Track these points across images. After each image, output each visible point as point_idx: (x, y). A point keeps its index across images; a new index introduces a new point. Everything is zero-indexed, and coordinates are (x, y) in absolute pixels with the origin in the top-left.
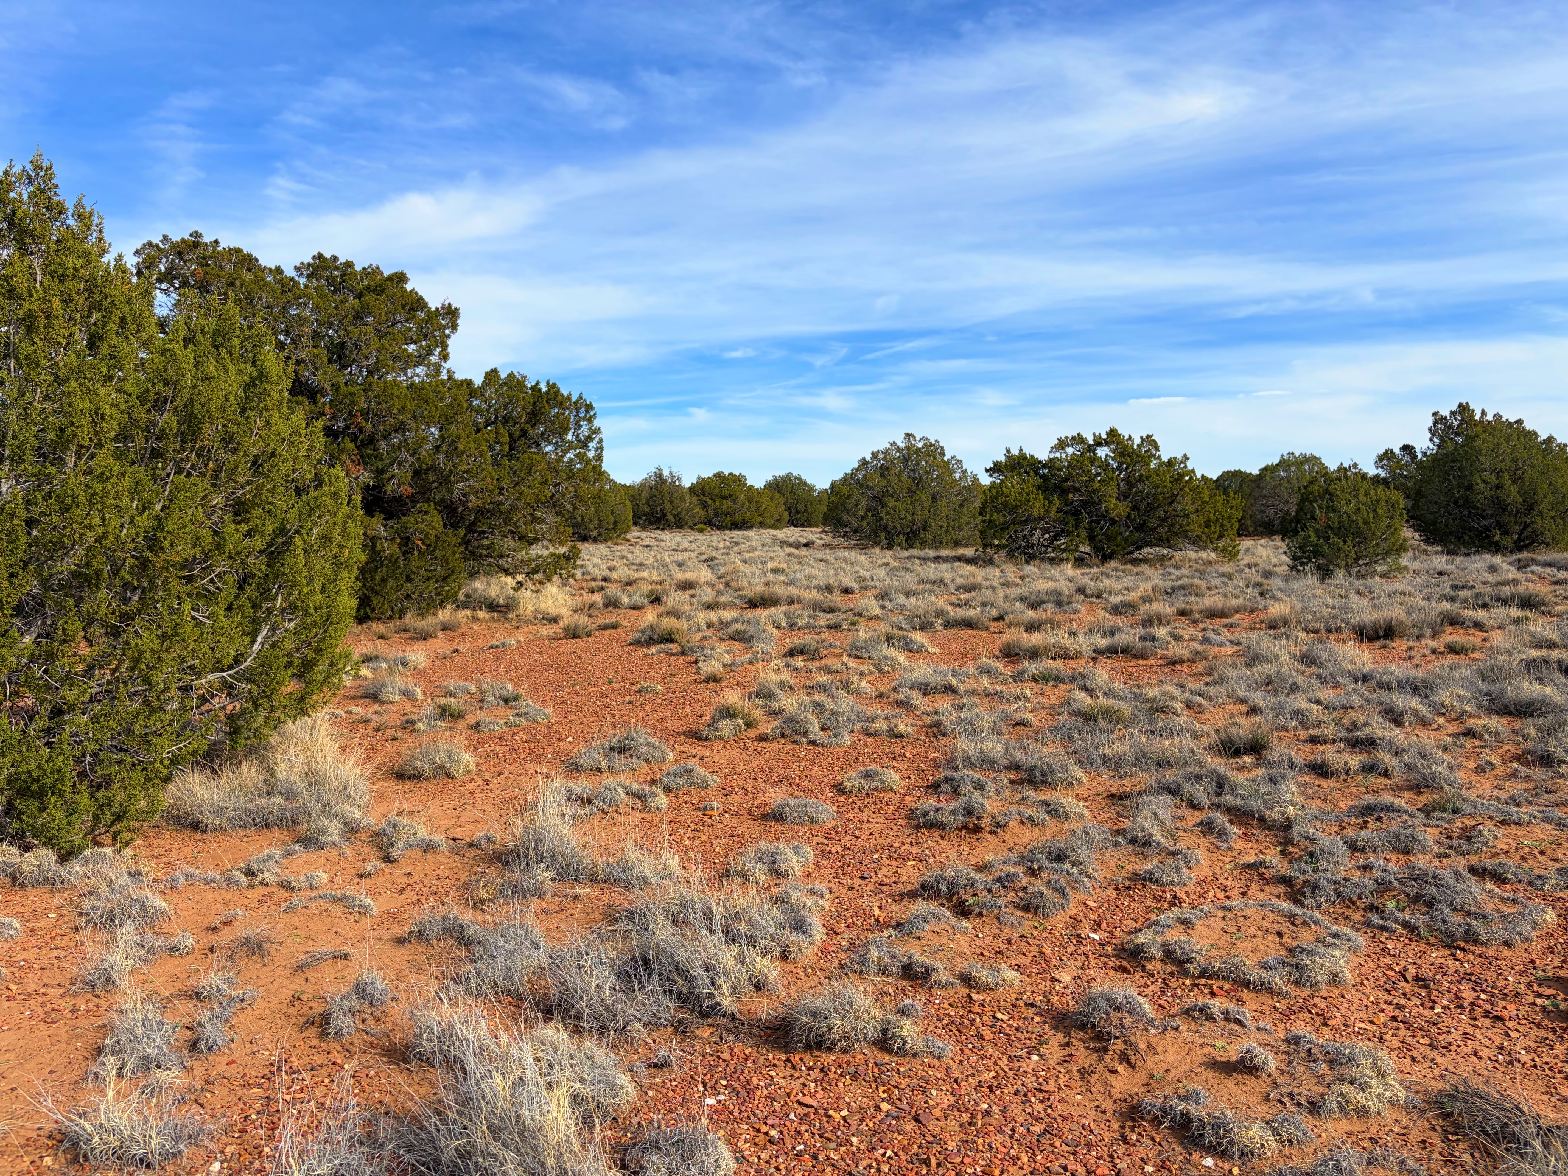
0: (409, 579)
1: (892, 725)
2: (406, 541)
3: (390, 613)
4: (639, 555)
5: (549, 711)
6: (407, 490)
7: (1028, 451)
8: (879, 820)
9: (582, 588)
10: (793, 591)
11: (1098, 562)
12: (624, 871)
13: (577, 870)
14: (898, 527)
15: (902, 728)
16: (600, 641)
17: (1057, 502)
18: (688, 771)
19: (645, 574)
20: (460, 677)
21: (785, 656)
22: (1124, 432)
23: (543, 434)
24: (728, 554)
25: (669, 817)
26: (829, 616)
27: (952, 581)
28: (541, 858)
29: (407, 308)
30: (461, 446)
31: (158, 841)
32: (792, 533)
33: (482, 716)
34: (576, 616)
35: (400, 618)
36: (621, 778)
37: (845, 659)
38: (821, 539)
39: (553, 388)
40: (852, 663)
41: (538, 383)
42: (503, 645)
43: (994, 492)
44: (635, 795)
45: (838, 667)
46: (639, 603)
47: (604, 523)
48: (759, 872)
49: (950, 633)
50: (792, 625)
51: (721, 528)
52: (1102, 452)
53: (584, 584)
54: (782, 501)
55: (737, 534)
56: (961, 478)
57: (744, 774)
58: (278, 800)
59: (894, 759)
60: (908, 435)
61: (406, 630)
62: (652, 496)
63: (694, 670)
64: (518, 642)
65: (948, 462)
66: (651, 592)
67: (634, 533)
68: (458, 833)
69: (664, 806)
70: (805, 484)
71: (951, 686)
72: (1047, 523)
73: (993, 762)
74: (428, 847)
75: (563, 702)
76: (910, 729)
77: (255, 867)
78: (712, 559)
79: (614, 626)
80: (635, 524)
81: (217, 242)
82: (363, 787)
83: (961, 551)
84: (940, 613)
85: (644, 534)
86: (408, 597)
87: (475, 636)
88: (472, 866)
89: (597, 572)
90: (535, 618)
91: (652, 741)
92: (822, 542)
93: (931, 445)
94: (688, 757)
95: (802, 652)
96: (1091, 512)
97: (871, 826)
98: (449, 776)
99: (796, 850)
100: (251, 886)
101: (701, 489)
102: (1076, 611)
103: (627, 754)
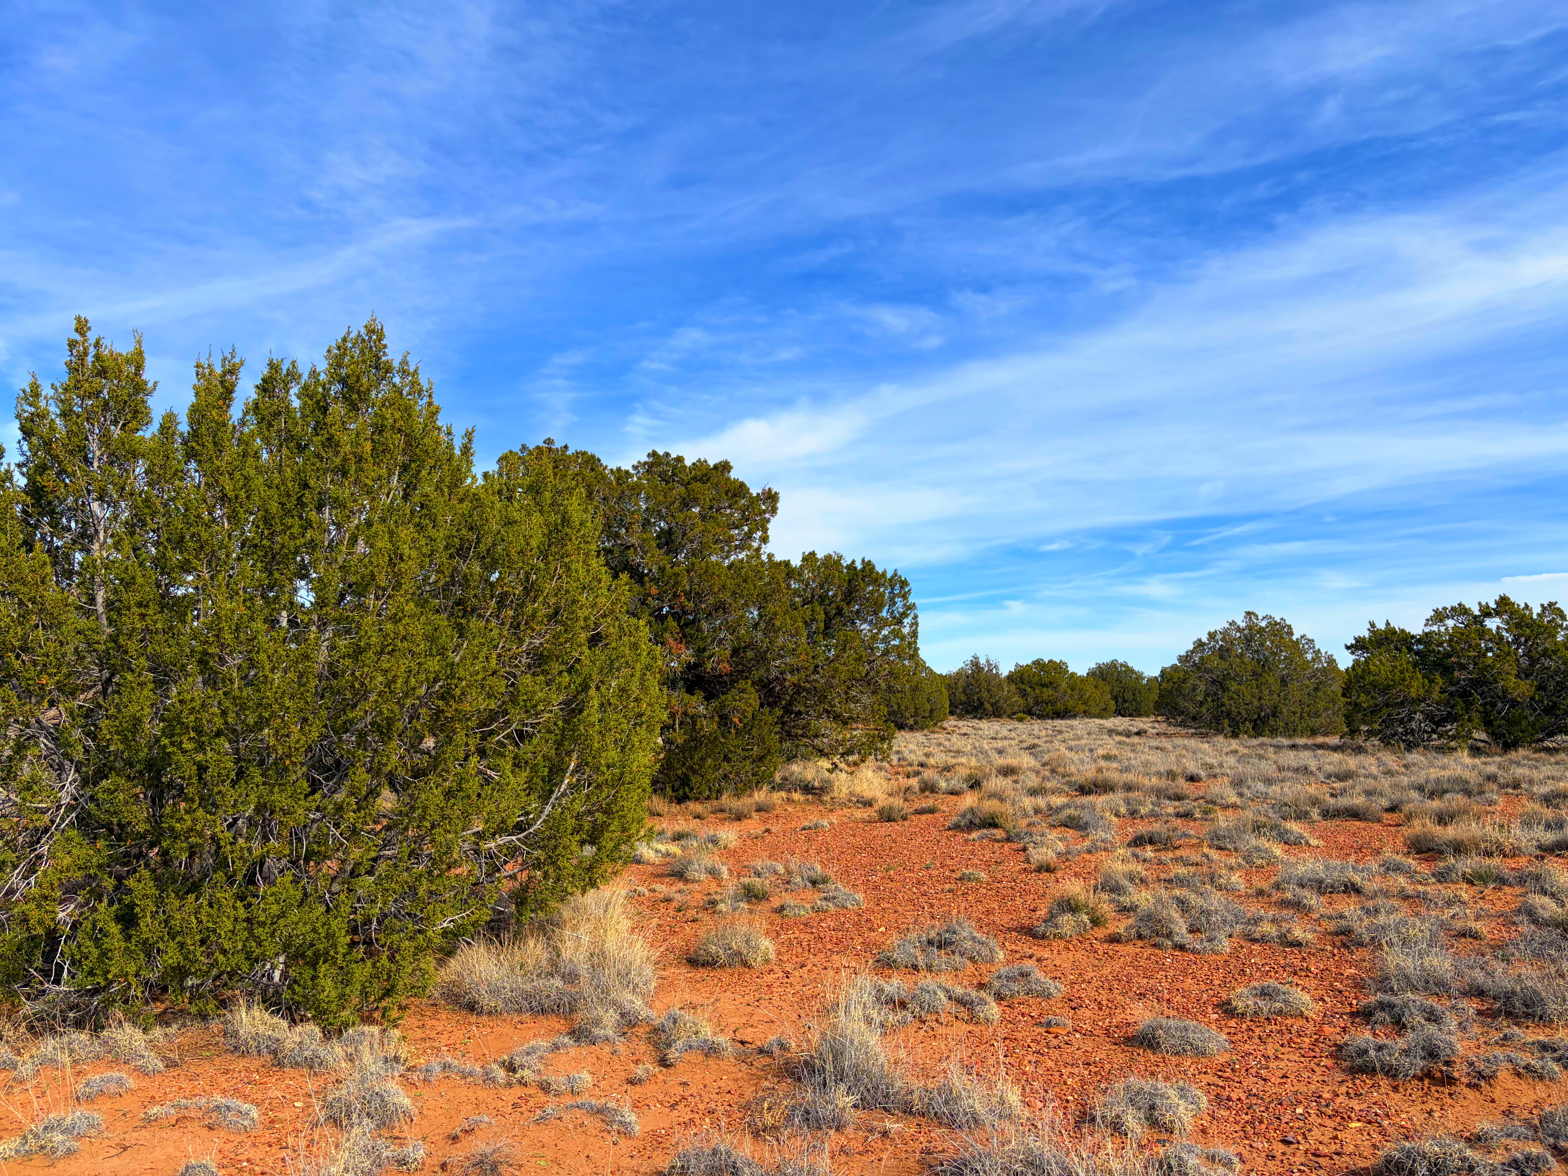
0: (727, 759)
1: (1284, 930)
2: (724, 720)
3: (707, 793)
4: (957, 742)
5: (860, 897)
6: (726, 667)
7: (1396, 625)
8: (1292, 1057)
9: (898, 773)
10: (1130, 777)
11: (1499, 750)
12: (946, 1103)
13: (887, 1096)
14: (1244, 712)
15: (1298, 933)
16: (917, 826)
17: (1440, 681)
18: (1024, 975)
19: (963, 760)
20: (770, 857)
21: (1129, 845)
22: (1518, 599)
23: (858, 612)
24: (1051, 742)
25: (1002, 1032)
26: (1177, 803)
27: (1319, 769)
28: (840, 1078)
29: (730, 494)
30: (777, 623)
31: (433, 1021)
32: (1121, 723)
33: (789, 899)
34: (891, 800)
35: (717, 799)
36: (943, 979)
37: (1206, 850)
38: (1154, 728)
39: (868, 565)
40: (1214, 854)
41: (853, 562)
42: (816, 827)
43: (1359, 671)
44: (960, 1001)
45: (1196, 857)
46: (957, 788)
47: (920, 711)
48: (1133, 1122)
49: (1331, 824)
50: (1133, 813)
51: (1042, 717)
52: (1492, 624)
53: (900, 769)
54: (1107, 688)
55: (1059, 723)
56: (1313, 660)
57: (1095, 983)
58: (558, 982)
59: (1295, 974)
60: (1249, 614)
61: (722, 811)
62: (969, 685)
63: (1022, 859)
64: (831, 824)
65: (1297, 642)
66: (970, 777)
67: (951, 722)
68: (747, 1034)
69: (997, 1017)
70: (1132, 671)
71: (1353, 885)
72: (1428, 705)
73: (1441, 984)
74: (711, 1051)
75: (876, 888)
76: (1310, 936)
77: (518, 1061)
78: (1034, 746)
79: (931, 811)
80: (952, 713)
81: (566, 447)
82: (648, 970)
83: (1320, 740)
84: (1315, 801)
85: (961, 723)
86: (725, 777)
87: (788, 817)
88: (760, 1078)
89: (913, 757)
90: (850, 801)
91: (978, 935)
92: (1155, 731)
93: (1276, 624)
94: (1021, 958)
95: (1151, 842)
96: (1483, 692)
97: (1282, 1064)
98: (745, 964)
99: (1183, 1093)
100: (509, 1085)
101: (1020, 677)
102: (1491, 803)
103: (948, 950)
